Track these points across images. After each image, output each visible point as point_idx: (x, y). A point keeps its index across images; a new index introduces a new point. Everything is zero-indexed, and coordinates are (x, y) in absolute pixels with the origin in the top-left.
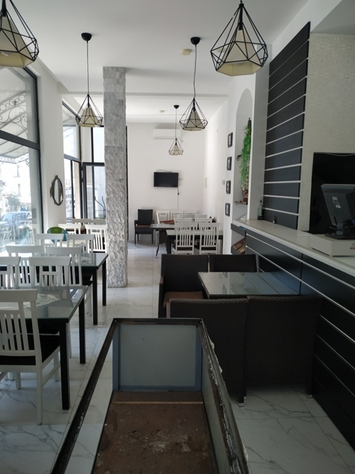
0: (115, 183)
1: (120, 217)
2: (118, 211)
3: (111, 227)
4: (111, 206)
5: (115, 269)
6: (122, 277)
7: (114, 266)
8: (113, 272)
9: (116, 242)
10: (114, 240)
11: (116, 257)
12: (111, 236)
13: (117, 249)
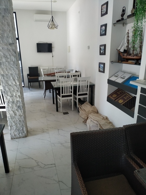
0: (6, 47)
1: (14, 80)
2: (11, 74)
3: (7, 89)
4: (5, 70)
5: (16, 124)
6: (23, 130)
7: (14, 122)
8: (15, 127)
9: (13, 102)
10: (11, 100)
11: (15, 115)
12: (8, 97)
13: (15, 108)
